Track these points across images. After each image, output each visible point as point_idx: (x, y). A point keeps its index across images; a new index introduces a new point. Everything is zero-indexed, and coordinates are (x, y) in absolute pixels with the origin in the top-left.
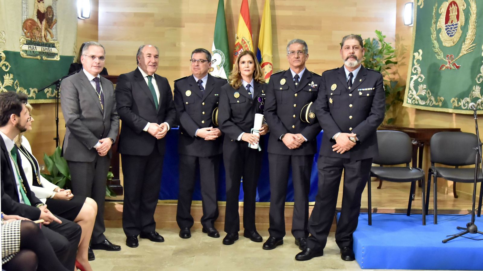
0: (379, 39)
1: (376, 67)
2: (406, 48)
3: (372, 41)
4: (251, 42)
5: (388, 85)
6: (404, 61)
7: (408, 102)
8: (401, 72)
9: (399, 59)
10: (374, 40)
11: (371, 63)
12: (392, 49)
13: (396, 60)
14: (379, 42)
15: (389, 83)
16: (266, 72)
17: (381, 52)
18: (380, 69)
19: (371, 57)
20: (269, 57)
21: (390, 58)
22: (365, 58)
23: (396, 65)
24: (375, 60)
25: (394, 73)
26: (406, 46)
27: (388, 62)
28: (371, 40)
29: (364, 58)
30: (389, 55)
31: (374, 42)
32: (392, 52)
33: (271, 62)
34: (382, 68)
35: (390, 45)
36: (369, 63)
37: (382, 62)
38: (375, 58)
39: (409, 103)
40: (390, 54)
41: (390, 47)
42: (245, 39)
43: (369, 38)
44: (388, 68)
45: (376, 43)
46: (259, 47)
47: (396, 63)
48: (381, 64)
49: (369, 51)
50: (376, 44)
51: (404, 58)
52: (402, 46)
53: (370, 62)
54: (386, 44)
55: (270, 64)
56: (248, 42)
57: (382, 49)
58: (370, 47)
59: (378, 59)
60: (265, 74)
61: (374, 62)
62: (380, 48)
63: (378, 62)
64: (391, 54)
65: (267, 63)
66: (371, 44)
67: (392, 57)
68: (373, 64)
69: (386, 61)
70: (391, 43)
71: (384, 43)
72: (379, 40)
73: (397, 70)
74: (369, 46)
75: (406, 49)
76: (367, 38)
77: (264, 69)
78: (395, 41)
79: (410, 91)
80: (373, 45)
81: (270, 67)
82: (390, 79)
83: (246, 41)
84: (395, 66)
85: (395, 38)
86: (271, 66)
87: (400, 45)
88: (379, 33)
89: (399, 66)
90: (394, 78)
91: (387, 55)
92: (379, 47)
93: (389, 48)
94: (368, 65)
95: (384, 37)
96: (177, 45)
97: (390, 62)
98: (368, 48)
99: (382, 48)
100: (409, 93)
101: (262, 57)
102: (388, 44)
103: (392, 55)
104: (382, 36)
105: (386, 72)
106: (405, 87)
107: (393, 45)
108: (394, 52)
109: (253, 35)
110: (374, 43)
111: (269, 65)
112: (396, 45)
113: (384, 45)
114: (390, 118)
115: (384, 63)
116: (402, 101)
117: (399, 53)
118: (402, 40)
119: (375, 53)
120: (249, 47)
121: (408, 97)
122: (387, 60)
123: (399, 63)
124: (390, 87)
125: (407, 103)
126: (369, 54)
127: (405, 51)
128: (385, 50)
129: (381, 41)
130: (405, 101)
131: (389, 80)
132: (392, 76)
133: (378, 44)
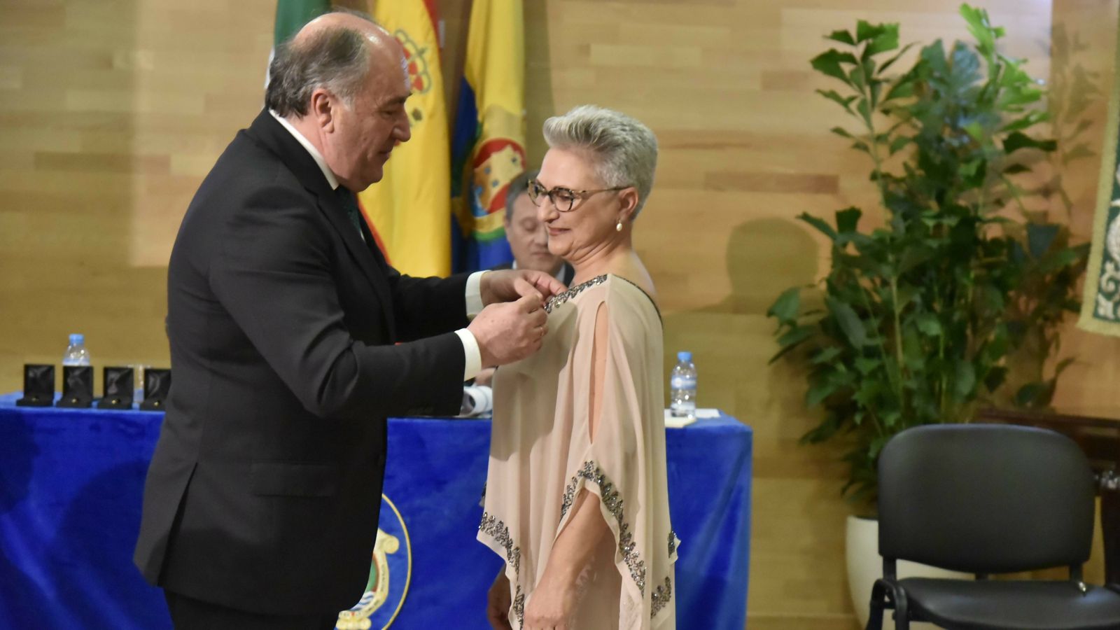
0: (978, 43)
1: (968, 161)
2: (1091, 80)
3: (952, 55)
4: (431, 55)
5: (1017, 239)
6: (1084, 137)
7: (1101, 311)
8: (1072, 185)
9: (1067, 131)
10: (960, 47)
11: (943, 145)
12: (1031, 88)
13: (1053, 133)
14: (982, 59)
15: (1024, 233)
16: (496, 183)
17: (984, 99)
18: (981, 172)
19: (947, 120)
20: (510, 117)
21: (1026, 123)
22: (920, 124)
23: (1053, 154)
24: (963, 132)
25: (1046, 192)
26: (1096, 75)
27: (1015, 141)
28: (948, 48)
29: (914, 127)
30: (1021, 110)
31: (959, 56)
32: (1035, 97)
33: (519, 139)
34: (989, 164)
35: (1022, 68)
36: (935, 145)
37: (991, 143)
38: (962, 124)
39: (1105, 318)
40: (1022, 106)
41: (1024, 79)
42: (408, 40)
43: (938, 43)
44: (1016, 169)
45: (967, 61)
46: (467, 75)
47: (1050, 146)
48: (987, 149)
49: (936, 95)
50: (970, 65)
51: (1085, 125)
52: (1079, 73)
53: (940, 139)
54: (1008, 64)
55: (516, 147)
56: (421, 53)
57: (987, 86)
58: (941, 80)
59: (972, 127)
60: (494, 191)
61: (955, 143)
62: (981, 83)
63: (974, 142)
64: (1029, 108)
65: (500, 145)
66: (947, 67)
67: (1033, 118)
68: (953, 152)
69: (1004, 136)
70: (1025, 61)
71: (1000, 58)
72: (978, 48)
73: (1057, 179)
74: (937, 74)
75: (1093, 89)
76: (929, 42)
77: (488, 170)
78: (1052, 53)
79: (1109, 267)
80: (955, 72)
81: (514, 160)
82: (1026, 214)
83: (409, 47)
84: (1049, 160)
85: (1047, 40)
86: (518, 156)
87: (1068, 71)
88: (977, 17)
89: (1066, 160)
90: (1045, 214)
91: (1012, 110)
92: (979, 77)
93: (1018, 83)
94: (932, 154)
95: (998, 32)
96: (118, 62)
97: (1028, 142)
98: (932, 84)
99: (993, 81)
100: (1103, 271)
101: (480, 118)
102: (1012, 62)
103: (1033, 112)
104: (989, 30)
105: (1009, 184)
106: (1085, 250)
107: (1038, 72)
108: (1044, 98)
109: (442, 24)
110: (962, 60)
111: (508, 151)
112: (1056, 69)
113: (999, 67)
114: (1025, 381)
115: (1000, 146)
116: (1076, 308)
117: (1066, 105)
118: (1080, 47)
119: (964, 103)
120: (425, 72)
121: (1100, 290)
122: (1011, 131)
123: (1066, 148)
124: (1026, 248)
125: (1096, 315)
126: (937, 109)
127: (1090, 96)
128: (1003, 90)
129: (984, 49)
130: (1087, 310)
131: (1021, 220)
132: (1034, 204)
133: (978, 65)
